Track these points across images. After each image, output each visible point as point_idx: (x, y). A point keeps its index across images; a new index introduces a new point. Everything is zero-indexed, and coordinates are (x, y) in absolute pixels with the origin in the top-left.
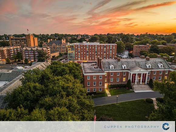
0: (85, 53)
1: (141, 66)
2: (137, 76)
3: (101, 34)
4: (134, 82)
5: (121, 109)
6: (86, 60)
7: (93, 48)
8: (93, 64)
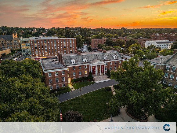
0: (43, 48)
1: (99, 59)
2: (96, 68)
3: (59, 28)
4: (95, 73)
5: (85, 101)
6: (45, 56)
7: (52, 42)
8: (53, 59)
